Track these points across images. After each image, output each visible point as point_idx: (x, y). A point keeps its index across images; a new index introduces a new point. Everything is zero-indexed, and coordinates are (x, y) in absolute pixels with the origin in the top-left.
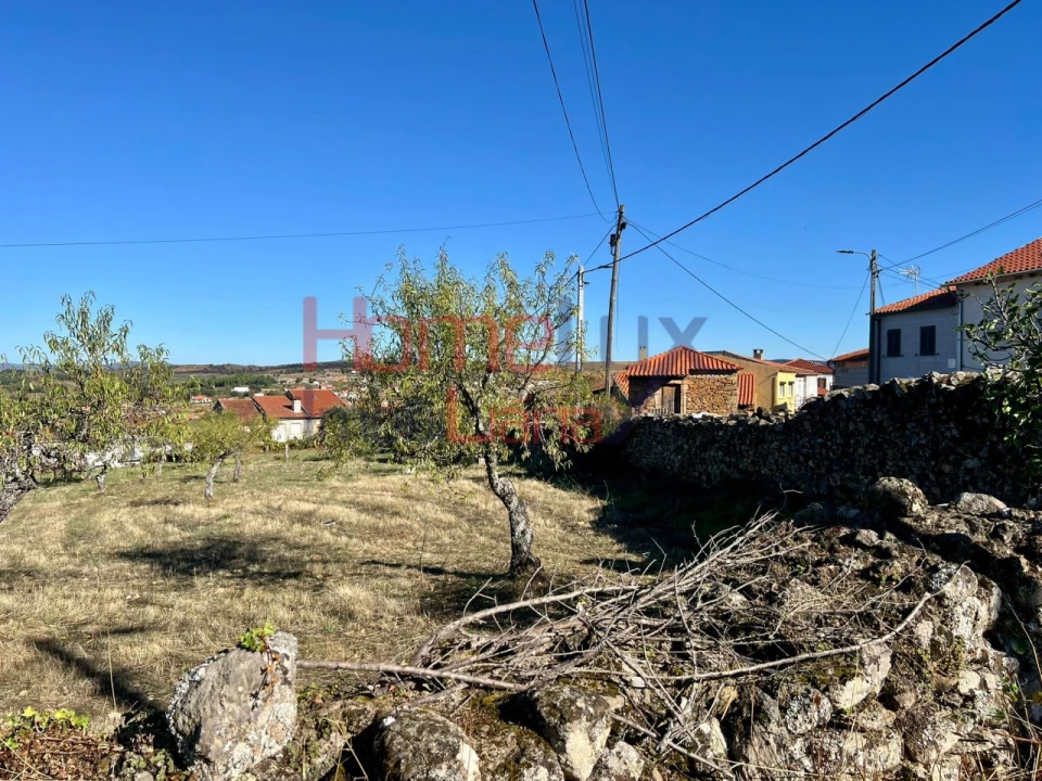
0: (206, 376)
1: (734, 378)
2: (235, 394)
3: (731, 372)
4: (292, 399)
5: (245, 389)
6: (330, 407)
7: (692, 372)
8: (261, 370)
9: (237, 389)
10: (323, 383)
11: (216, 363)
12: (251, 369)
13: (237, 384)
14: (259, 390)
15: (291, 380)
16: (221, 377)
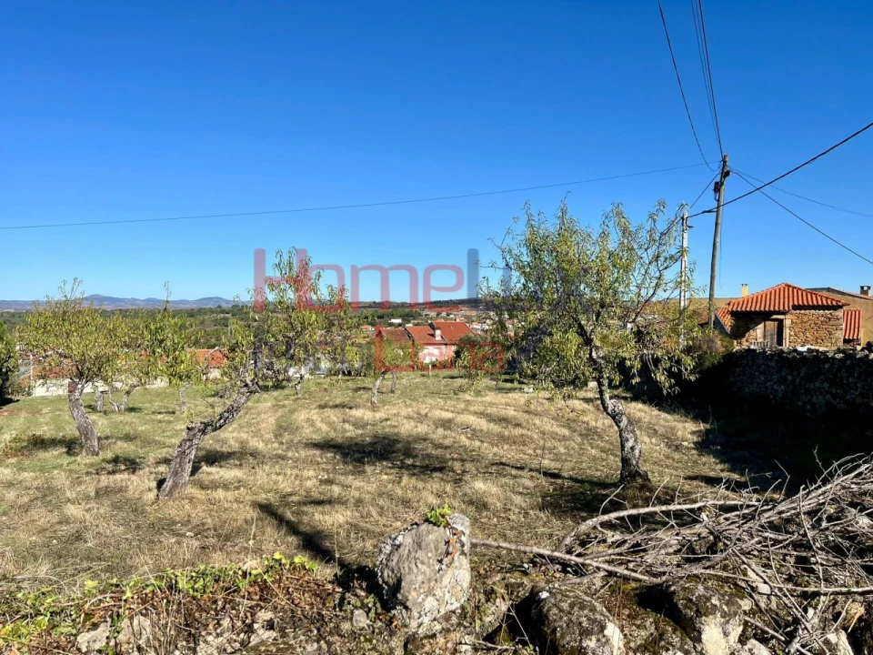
0: (371, 311)
1: (839, 313)
2: (391, 325)
4: (434, 329)
5: (398, 321)
6: (462, 335)
7: (795, 307)
9: (394, 321)
10: (458, 316)
12: (403, 305)
13: (393, 316)
14: (409, 322)
15: (433, 314)
16: (380, 311)
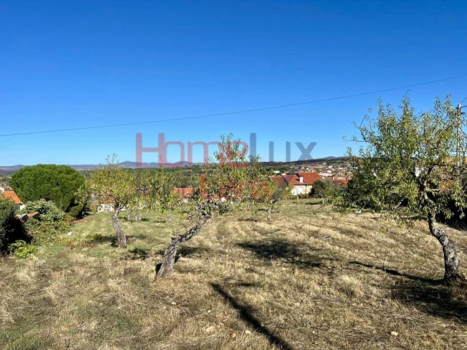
4: (299, 176)
5: (278, 172)
6: (316, 180)
9: (275, 172)
14: (283, 172)
15: (297, 168)
16: (268, 167)
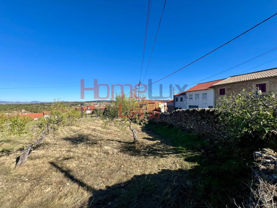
0: (74, 103)
1: (154, 104)
2: (78, 106)
3: (154, 103)
4: (88, 107)
5: (80, 105)
6: (94, 108)
7: (149, 103)
8: (82, 102)
9: (79, 105)
10: (92, 104)
11: (75, 101)
12: (81, 102)
13: (79, 104)
14: (82, 105)
15: (87, 104)
16: (76, 103)
